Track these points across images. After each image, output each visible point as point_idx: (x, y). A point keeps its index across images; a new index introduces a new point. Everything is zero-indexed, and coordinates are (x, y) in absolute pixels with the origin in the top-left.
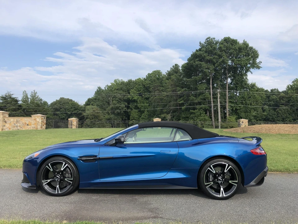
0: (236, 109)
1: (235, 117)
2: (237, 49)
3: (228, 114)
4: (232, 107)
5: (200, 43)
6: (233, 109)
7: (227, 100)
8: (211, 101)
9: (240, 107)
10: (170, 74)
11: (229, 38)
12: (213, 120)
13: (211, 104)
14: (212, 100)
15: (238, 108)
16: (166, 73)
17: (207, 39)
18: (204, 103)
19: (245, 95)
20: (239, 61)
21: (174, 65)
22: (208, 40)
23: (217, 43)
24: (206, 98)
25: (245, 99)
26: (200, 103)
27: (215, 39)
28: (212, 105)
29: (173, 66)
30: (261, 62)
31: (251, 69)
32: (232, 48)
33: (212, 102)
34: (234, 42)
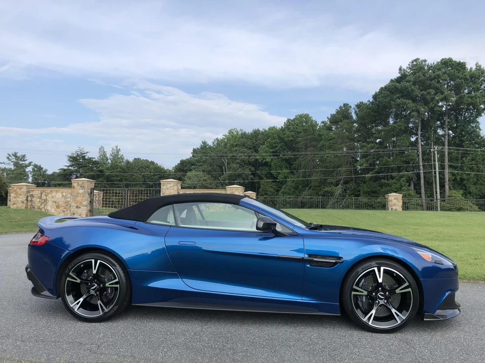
0: (460, 178)
1: (461, 192)
2: (469, 77)
3: (447, 187)
4: (453, 174)
5: (400, 69)
6: (456, 179)
7: (447, 163)
8: (419, 166)
9: (469, 174)
10: (334, 120)
11: (450, 60)
12: (423, 196)
13: (419, 170)
14: (421, 164)
15: (465, 177)
16: (328, 118)
17: (413, 62)
18: (406, 168)
19: (477, 155)
20: (472, 97)
21: (342, 106)
22: (415, 63)
23: (430, 68)
24: (412, 160)
25: (477, 162)
26: (399, 169)
27: (427, 63)
28: (422, 171)
29: (341, 108)
32: (458, 77)
33: (421, 167)
34: (461, 66)
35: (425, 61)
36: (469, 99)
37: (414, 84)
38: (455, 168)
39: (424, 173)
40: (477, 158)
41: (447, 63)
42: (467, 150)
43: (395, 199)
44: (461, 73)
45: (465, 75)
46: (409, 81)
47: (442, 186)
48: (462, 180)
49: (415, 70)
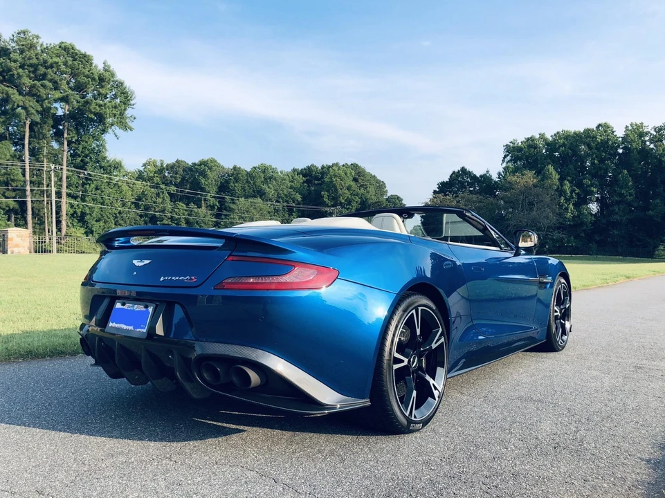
0: (81, 212)
1: (82, 230)
2: (97, 78)
3: (64, 223)
4: (72, 206)
6: (75, 212)
7: (64, 191)
8: (25, 190)
9: (91, 208)
11: (73, 47)
13: (25, 196)
14: (28, 188)
15: (87, 211)
17: (19, 33)
20: (100, 106)
23: (45, 49)
24: (13, 180)
25: (102, 192)
27: (40, 41)
28: (29, 199)
30: (135, 119)
31: (117, 128)
33: (28, 193)
34: (86, 59)
35: (38, 37)
36: (97, 107)
37: (22, 66)
38: (75, 198)
39: (32, 202)
40: (103, 187)
41: (66, 49)
42: (90, 175)
43: (18, 236)
44: (87, 69)
45: (92, 73)
46: (15, 61)
47: (59, 222)
48: (83, 214)
49: (23, 45)
